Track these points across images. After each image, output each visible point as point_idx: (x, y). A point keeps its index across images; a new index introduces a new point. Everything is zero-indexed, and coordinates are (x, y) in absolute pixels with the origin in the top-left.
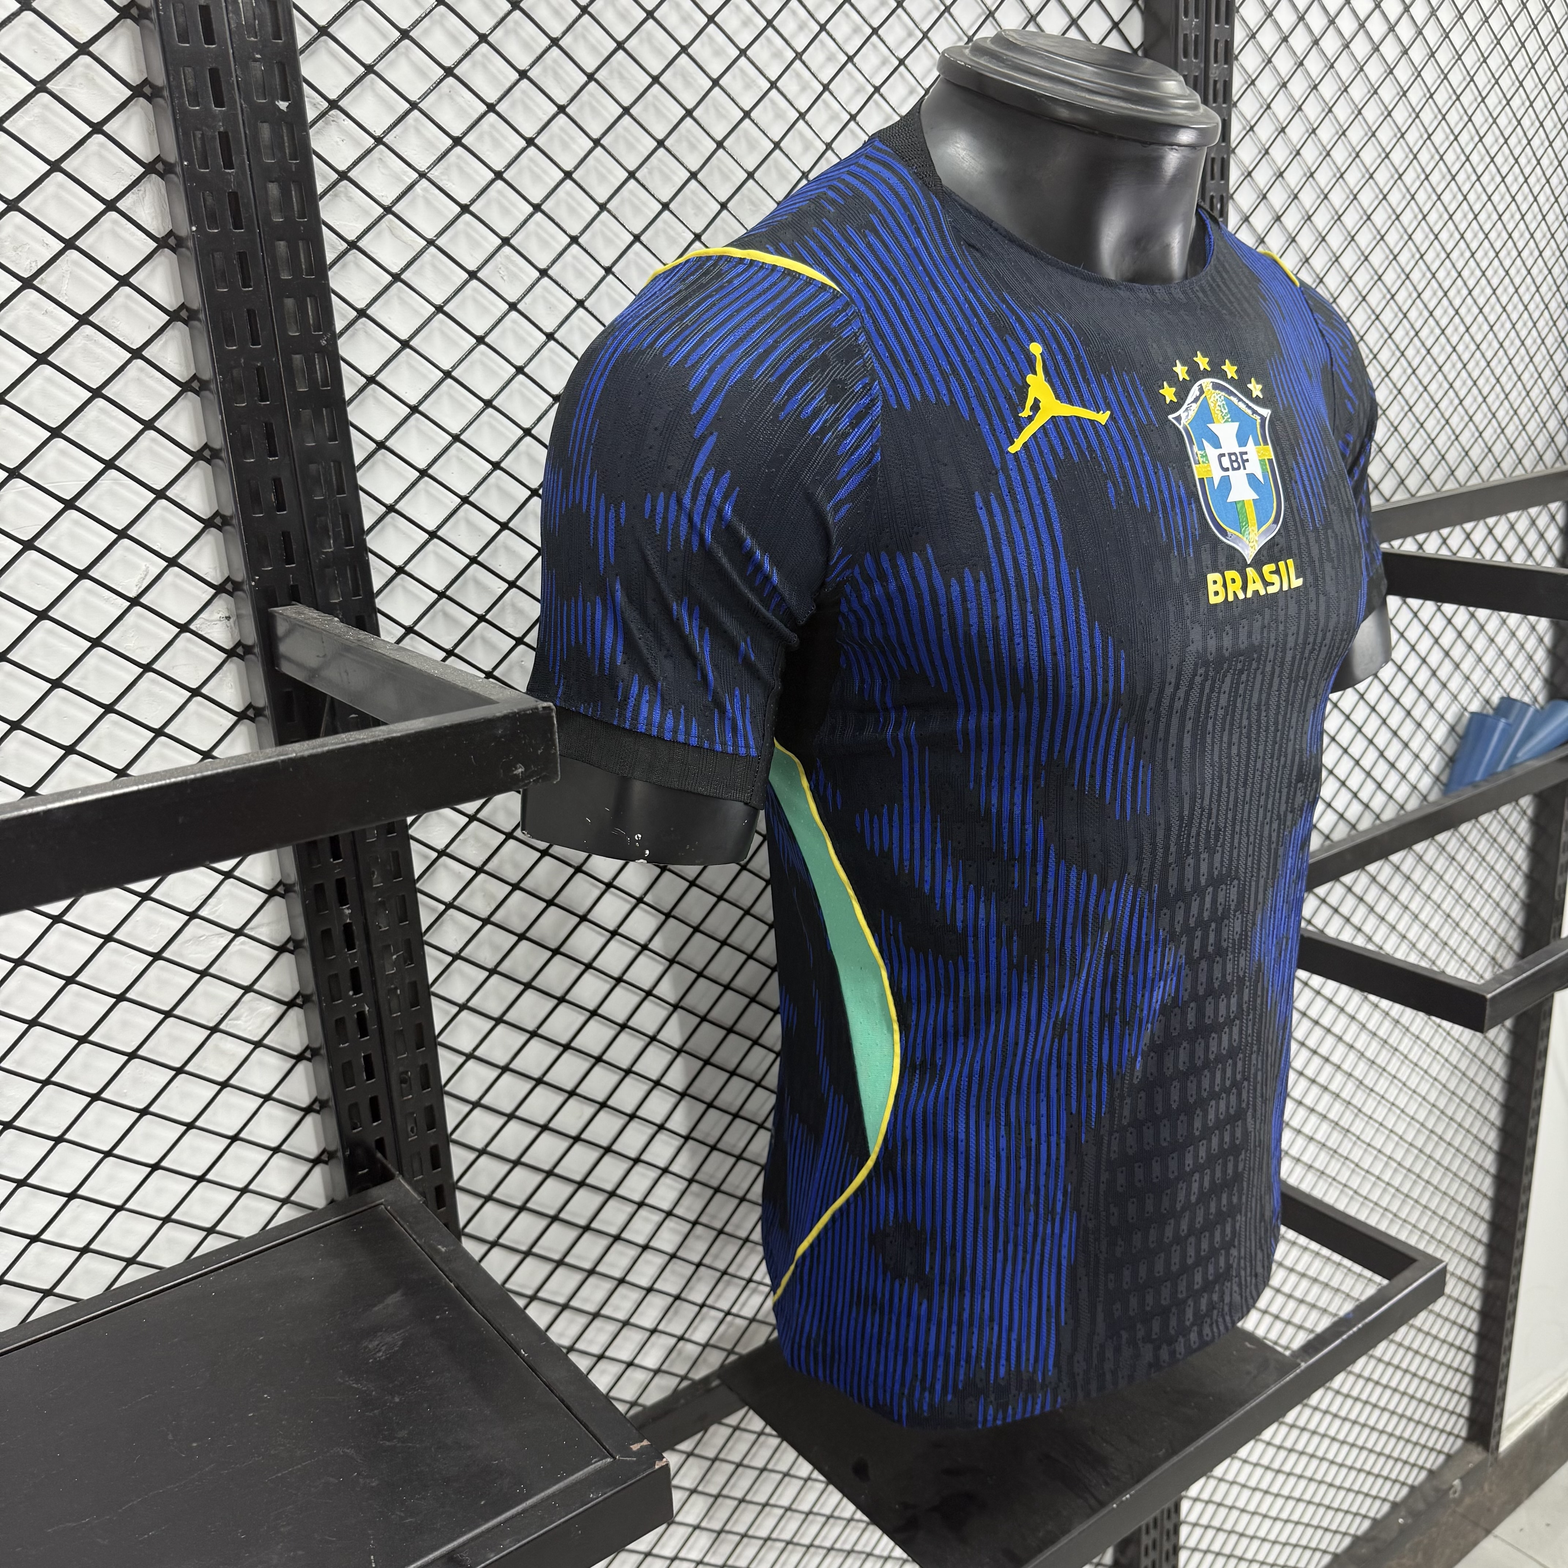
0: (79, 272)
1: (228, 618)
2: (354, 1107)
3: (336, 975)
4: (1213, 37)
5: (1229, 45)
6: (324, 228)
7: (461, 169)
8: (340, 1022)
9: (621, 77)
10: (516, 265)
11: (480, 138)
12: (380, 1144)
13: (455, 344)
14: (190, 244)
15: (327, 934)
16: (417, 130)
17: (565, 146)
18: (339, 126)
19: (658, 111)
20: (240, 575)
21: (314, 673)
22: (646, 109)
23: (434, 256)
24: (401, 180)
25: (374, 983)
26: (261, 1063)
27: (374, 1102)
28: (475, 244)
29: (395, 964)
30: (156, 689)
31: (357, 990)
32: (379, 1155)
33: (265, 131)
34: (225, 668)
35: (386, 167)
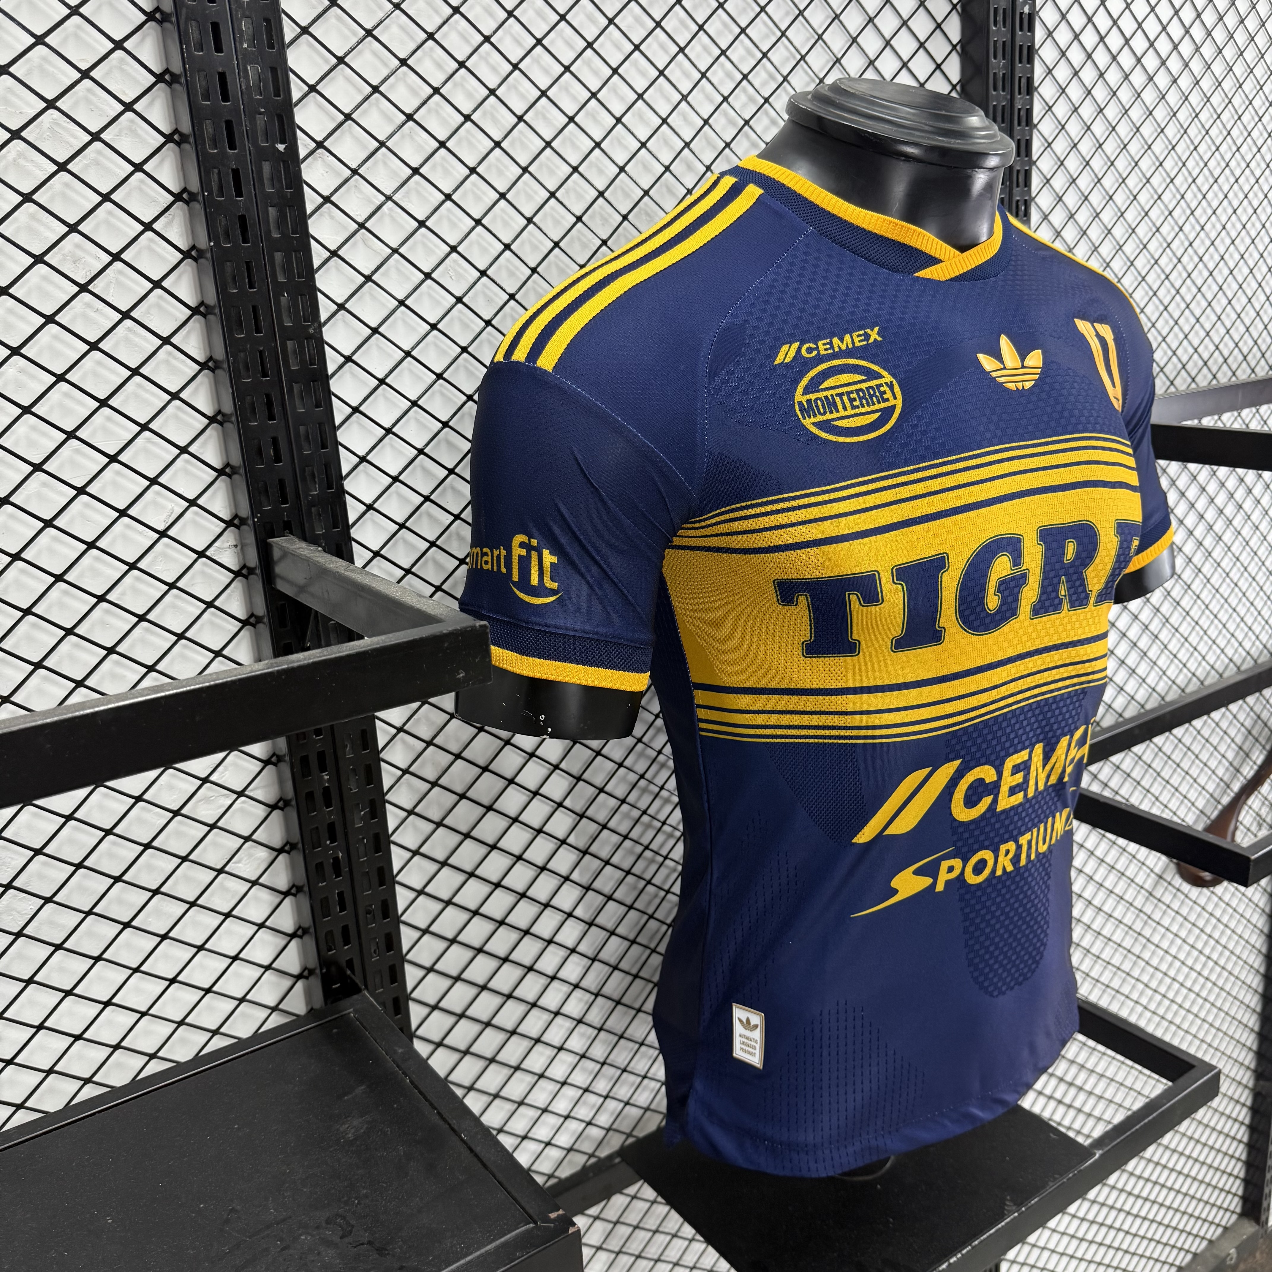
0: (122, 279)
1: (236, 546)
2: (330, 934)
3: (317, 828)
4: (1018, 74)
5: (1030, 80)
6: (312, 241)
7: (418, 192)
8: (320, 867)
9: (545, 118)
10: (462, 268)
11: (434, 167)
12: (350, 963)
13: (414, 329)
14: (209, 255)
15: (310, 796)
16: (385, 163)
17: (500, 173)
18: (324, 161)
19: (573, 145)
20: (245, 511)
21: (302, 589)
22: (563, 142)
23: (397, 261)
24: (371, 202)
25: (346, 834)
26: (256, 898)
27: (345, 930)
28: (429, 252)
29: (362, 819)
30: (179, 603)
31: (333, 840)
32: (349, 972)
33: (266, 167)
34: (233, 585)
35: (361, 192)
